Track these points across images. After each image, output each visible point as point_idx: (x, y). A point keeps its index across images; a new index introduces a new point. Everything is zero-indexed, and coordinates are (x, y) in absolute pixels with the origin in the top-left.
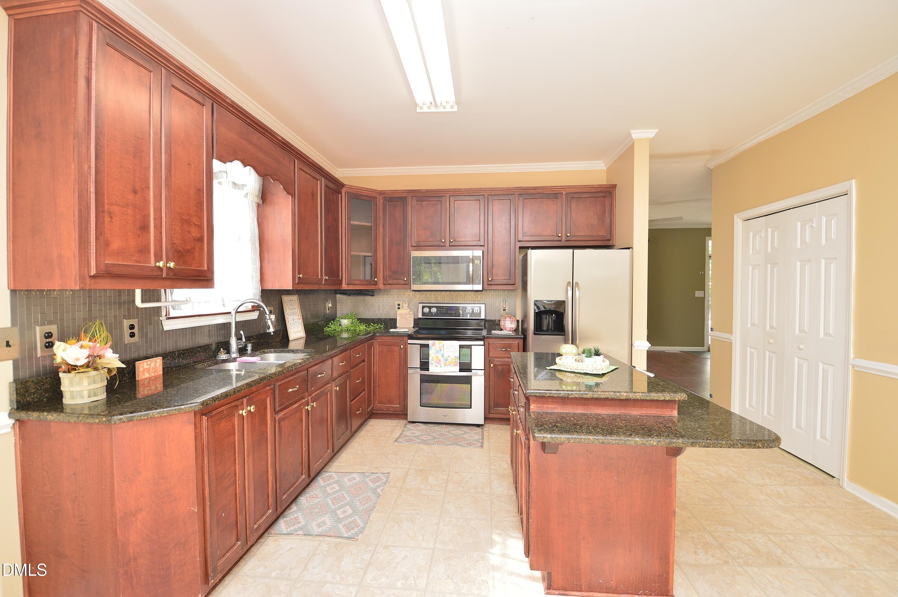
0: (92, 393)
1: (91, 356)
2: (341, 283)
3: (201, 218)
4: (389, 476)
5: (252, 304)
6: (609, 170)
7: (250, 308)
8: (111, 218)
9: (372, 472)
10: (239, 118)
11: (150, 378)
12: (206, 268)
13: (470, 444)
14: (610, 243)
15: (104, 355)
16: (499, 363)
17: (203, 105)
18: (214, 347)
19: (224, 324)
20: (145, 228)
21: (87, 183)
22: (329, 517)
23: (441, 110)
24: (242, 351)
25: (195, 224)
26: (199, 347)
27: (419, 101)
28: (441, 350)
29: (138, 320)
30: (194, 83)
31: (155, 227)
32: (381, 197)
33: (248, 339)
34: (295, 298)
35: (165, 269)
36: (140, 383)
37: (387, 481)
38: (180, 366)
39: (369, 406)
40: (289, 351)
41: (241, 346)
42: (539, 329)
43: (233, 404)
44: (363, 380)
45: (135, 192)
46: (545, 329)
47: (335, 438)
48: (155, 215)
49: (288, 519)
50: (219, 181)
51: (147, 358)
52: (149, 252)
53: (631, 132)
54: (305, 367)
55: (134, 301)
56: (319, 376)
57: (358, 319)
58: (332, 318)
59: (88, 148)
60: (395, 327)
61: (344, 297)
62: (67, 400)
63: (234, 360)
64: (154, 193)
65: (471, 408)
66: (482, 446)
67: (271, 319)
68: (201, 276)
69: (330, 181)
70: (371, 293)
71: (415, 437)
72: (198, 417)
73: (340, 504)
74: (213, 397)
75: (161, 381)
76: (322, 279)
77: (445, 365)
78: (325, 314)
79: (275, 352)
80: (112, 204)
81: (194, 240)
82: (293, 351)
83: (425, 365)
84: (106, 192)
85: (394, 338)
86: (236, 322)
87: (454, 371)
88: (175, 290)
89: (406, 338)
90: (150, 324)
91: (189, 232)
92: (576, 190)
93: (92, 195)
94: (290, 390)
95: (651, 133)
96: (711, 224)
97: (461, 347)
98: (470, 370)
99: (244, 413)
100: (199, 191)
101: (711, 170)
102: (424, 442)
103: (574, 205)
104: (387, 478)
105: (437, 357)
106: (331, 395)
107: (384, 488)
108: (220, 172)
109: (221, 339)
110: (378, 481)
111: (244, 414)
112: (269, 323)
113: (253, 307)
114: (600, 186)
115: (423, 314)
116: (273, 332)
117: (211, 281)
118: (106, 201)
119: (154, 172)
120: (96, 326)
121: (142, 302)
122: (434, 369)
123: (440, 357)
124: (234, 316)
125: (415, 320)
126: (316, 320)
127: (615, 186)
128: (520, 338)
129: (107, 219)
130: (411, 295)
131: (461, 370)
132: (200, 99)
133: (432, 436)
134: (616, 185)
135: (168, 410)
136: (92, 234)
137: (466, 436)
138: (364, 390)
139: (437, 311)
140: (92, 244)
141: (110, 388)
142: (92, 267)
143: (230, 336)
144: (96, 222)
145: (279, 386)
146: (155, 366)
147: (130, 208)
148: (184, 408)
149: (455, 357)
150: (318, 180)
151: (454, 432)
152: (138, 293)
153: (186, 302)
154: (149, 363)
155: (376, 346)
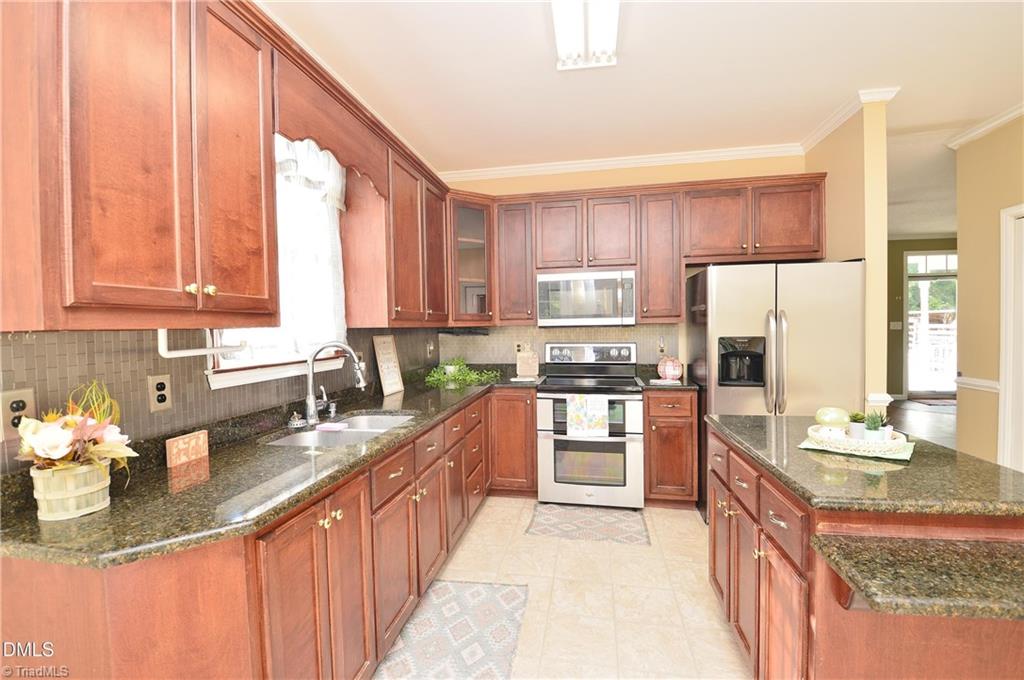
0: (83, 500)
1: (79, 441)
2: (447, 320)
3: (258, 220)
4: (527, 591)
5: (336, 349)
6: (808, 156)
7: (332, 354)
8: (103, 209)
9: (502, 582)
10: (313, 78)
11: (189, 464)
12: (266, 297)
13: (630, 539)
14: (818, 255)
15: (102, 438)
16: (663, 425)
17: (258, 49)
18: (285, 409)
19: (298, 378)
20: (164, 229)
21: (56, 147)
22: (451, 662)
23: (593, 64)
24: (323, 415)
25: (249, 230)
26: (263, 412)
27: (562, 53)
28: (583, 407)
29: (171, 376)
30: (243, 12)
31: (182, 228)
32: (496, 205)
33: (331, 396)
34: (389, 339)
35: (200, 297)
36: (174, 471)
37: (526, 599)
38: (235, 440)
39: (487, 481)
40: (385, 413)
41: (321, 408)
42: (725, 378)
43: (309, 512)
44: (481, 447)
45: (147, 170)
46: (734, 376)
47: (450, 534)
48: (181, 210)
49: (393, 662)
50: (285, 174)
51: (184, 432)
52: (173, 269)
53: (860, 92)
54: (410, 440)
55: (156, 349)
56: (429, 449)
57: (467, 365)
58: (434, 364)
59: (58, 87)
60: (516, 376)
61: (449, 336)
62: (43, 515)
63: (313, 428)
64: (180, 174)
65: (625, 485)
66: (649, 543)
67: (360, 367)
68: (260, 309)
69: (431, 183)
70: (485, 332)
71: (552, 526)
72: (250, 543)
73: (464, 639)
74: (275, 508)
75: (207, 464)
76: (424, 314)
77: (589, 427)
78: (426, 359)
79: (367, 414)
80: (104, 187)
81: (248, 253)
82: (391, 413)
83: (560, 428)
84: (92, 165)
85: (518, 390)
86: (314, 374)
87: (602, 435)
88: (225, 330)
89: (533, 391)
90: (190, 381)
91: (239, 241)
92: (768, 183)
93: (64, 168)
94: (392, 476)
95: (888, 93)
96: (956, 234)
97: (611, 403)
98: (623, 434)
99: (326, 523)
100: (255, 178)
101: (954, 151)
102: (566, 535)
103: (764, 203)
104: (526, 593)
105: (578, 416)
106: (444, 473)
107: (524, 612)
108: (287, 161)
109: (294, 398)
110: (513, 600)
111: (327, 526)
112: (359, 375)
113: (337, 352)
114: (802, 176)
115: (552, 358)
116: (365, 387)
117: (275, 317)
118: (93, 181)
119: (179, 142)
120: (91, 391)
121: (170, 349)
122: (573, 434)
123: (582, 416)
124: (311, 366)
125: (540, 365)
126: (415, 368)
127: (823, 176)
128: (694, 390)
129: (95, 211)
130: (535, 334)
131: (611, 435)
132: (252, 37)
133: (575, 525)
134: (826, 173)
135: (198, 538)
136: (66, 233)
137: (622, 526)
138: (481, 461)
140: (66, 252)
141: (115, 490)
142: (68, 292)
143: (307, 394)
144: (73, 213)
145: (377, 472)
146: (197, 443)
147: (139, 195)
148: (227, 532)
149: (604, 416)
150: (417, 180)
151: (603, 519)
152: (162, 335)
153: (240, 347)
154: (187, 440)
155: (494, 401)
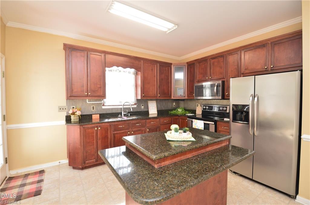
2: (171, 97)
11: (96, 119)
12: (102, 94)
23: (173, 29)
25: (98, 84)
30: (98, 51)
34: (154, 102)
36: (93, 119)
45: (80, 79)
51: (95, 114)
52: (84, 91)
58: (176, 108)
63: (122, 117)
69: (163, 63)
72: (81, 127)
76: (157, 96)
81: (98, 88)
85: (185, 117)
92: (277, 39)
94: (120, 127)
100: (100, 76)
103: (276, 48)
109: (119, 112)
113: (134, 104)
117: (105, 97)
132: (100, 54)
139: (208, 108)
142: (69, 95)
143: (122, 111)
145: (114, 125)
146: (97, 116)
150: (155, 65)
